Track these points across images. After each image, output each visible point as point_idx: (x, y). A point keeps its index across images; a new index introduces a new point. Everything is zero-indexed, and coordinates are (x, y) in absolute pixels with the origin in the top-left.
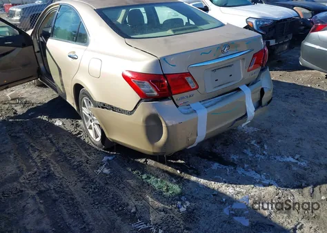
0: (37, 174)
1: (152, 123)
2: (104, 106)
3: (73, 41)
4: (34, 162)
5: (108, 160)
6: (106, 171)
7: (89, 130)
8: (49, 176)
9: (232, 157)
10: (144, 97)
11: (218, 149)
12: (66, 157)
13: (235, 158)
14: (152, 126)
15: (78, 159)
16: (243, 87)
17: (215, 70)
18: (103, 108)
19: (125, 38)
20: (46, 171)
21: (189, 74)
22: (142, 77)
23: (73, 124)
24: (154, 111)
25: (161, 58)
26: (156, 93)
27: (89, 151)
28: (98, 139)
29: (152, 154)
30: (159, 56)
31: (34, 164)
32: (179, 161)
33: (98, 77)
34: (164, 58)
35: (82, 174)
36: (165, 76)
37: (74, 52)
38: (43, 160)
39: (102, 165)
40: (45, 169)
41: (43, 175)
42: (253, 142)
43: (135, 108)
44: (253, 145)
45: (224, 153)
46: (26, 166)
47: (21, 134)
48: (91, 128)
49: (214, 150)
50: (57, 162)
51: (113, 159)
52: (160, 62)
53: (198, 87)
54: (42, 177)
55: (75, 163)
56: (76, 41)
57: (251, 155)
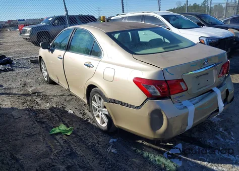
0: (63, 152)
1: (156, 116)
2: (114, 101)
3: (88, 54)
4: (58, 142)
5: (113, 142)
6: (113, 151)
7: (96, 118)
8: (72, 154)
9: (208, 141)
10: (150, 97)
11: (196, 135)
12: (81, 139)
13: (211, 142)
14: (155, 118)
15: (91, 140)
16: (215, 89)
17: (198, 77)
18: (112, 102)
19: (132, 54)
20: (69, 150)
21: (182, 80)
22: (149, 82)
23: (81, 113)
24: (158, 107)
25: (164, 69)
26: (159, 94)
27: (98, 134)
28: (105, 125)
29: (152, 139)
30: (163, 67)
31: (58, 144)
32: (168, 144)
33: (111, 81)
34: (166, 69)
35: (96, 152)
36: (166, 81)
37: (90, 63)
38: (65, 141)
39: (109, 146)
40: (67, 149)
41: (67, 153)
42: (221, 129)
43: (143, 104)
44: (221, 132)
45: (201, 138)
46: (53, 145)
47: (45, 120)
48: (98, 116)
49: (193, 136)
50: (75, 142)
51: (117, 141)
52: (163, 72)
53: (187, 89)
54: (67, 155)
55: (90, 144)
56: (90, 55)
57: (222, 140)
